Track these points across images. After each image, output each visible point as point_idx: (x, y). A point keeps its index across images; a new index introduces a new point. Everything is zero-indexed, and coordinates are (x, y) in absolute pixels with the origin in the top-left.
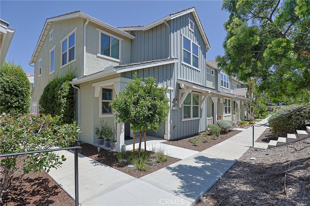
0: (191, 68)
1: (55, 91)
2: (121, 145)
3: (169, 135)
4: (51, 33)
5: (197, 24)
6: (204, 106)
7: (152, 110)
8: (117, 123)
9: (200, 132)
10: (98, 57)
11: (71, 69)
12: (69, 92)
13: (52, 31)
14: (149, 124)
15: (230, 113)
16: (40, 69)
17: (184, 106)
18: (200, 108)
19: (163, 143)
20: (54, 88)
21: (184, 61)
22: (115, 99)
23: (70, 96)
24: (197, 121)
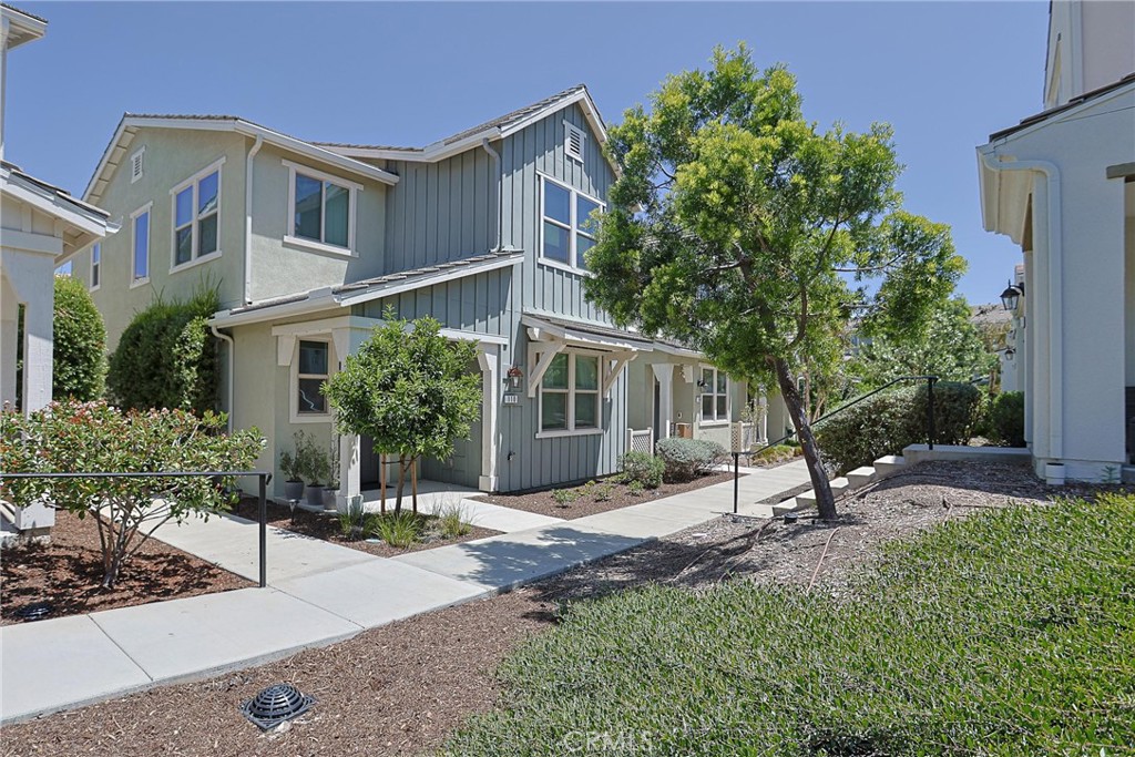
0: (569, 275)
1: (160, 346)
2: (350, 497)
3: (492, 476)
4: (137, 160)
5: (595, 131)
6: (616, 392)
7: (430, 403)
8: (340, 435)
9: (604, 476)
10: (286, 245)
11: (207, 283)
12: (203, 349)
13: (139, 153)
14: (421, 439)
15: (725, 418)
16: (96, 268)
17: (543, 393)
18: (603, 399)
19: (473, 499)
20: (157, 338)
21: (545, 256)
22: (336, 376)
23: (207, 362)
24: (591, 440)
